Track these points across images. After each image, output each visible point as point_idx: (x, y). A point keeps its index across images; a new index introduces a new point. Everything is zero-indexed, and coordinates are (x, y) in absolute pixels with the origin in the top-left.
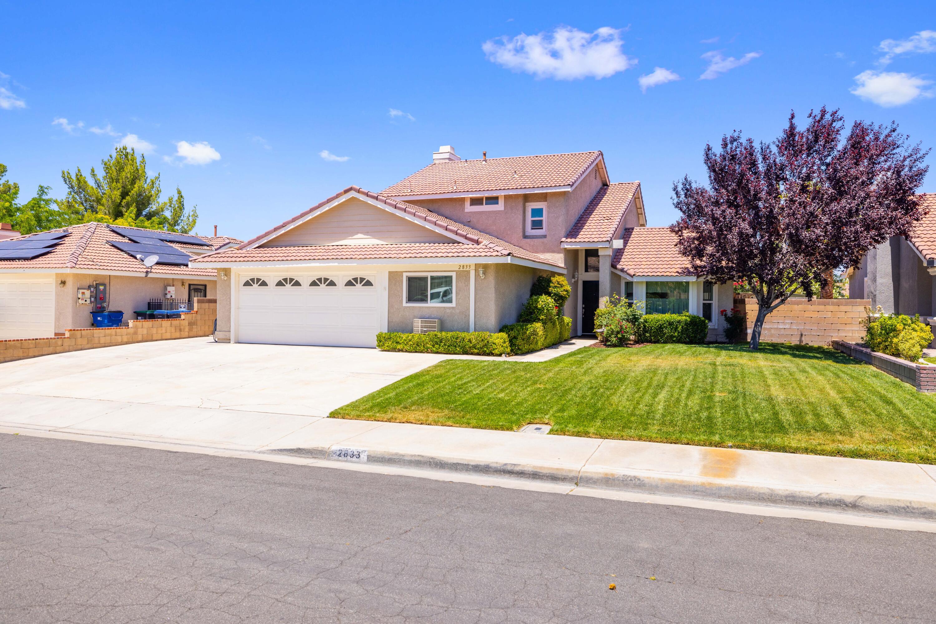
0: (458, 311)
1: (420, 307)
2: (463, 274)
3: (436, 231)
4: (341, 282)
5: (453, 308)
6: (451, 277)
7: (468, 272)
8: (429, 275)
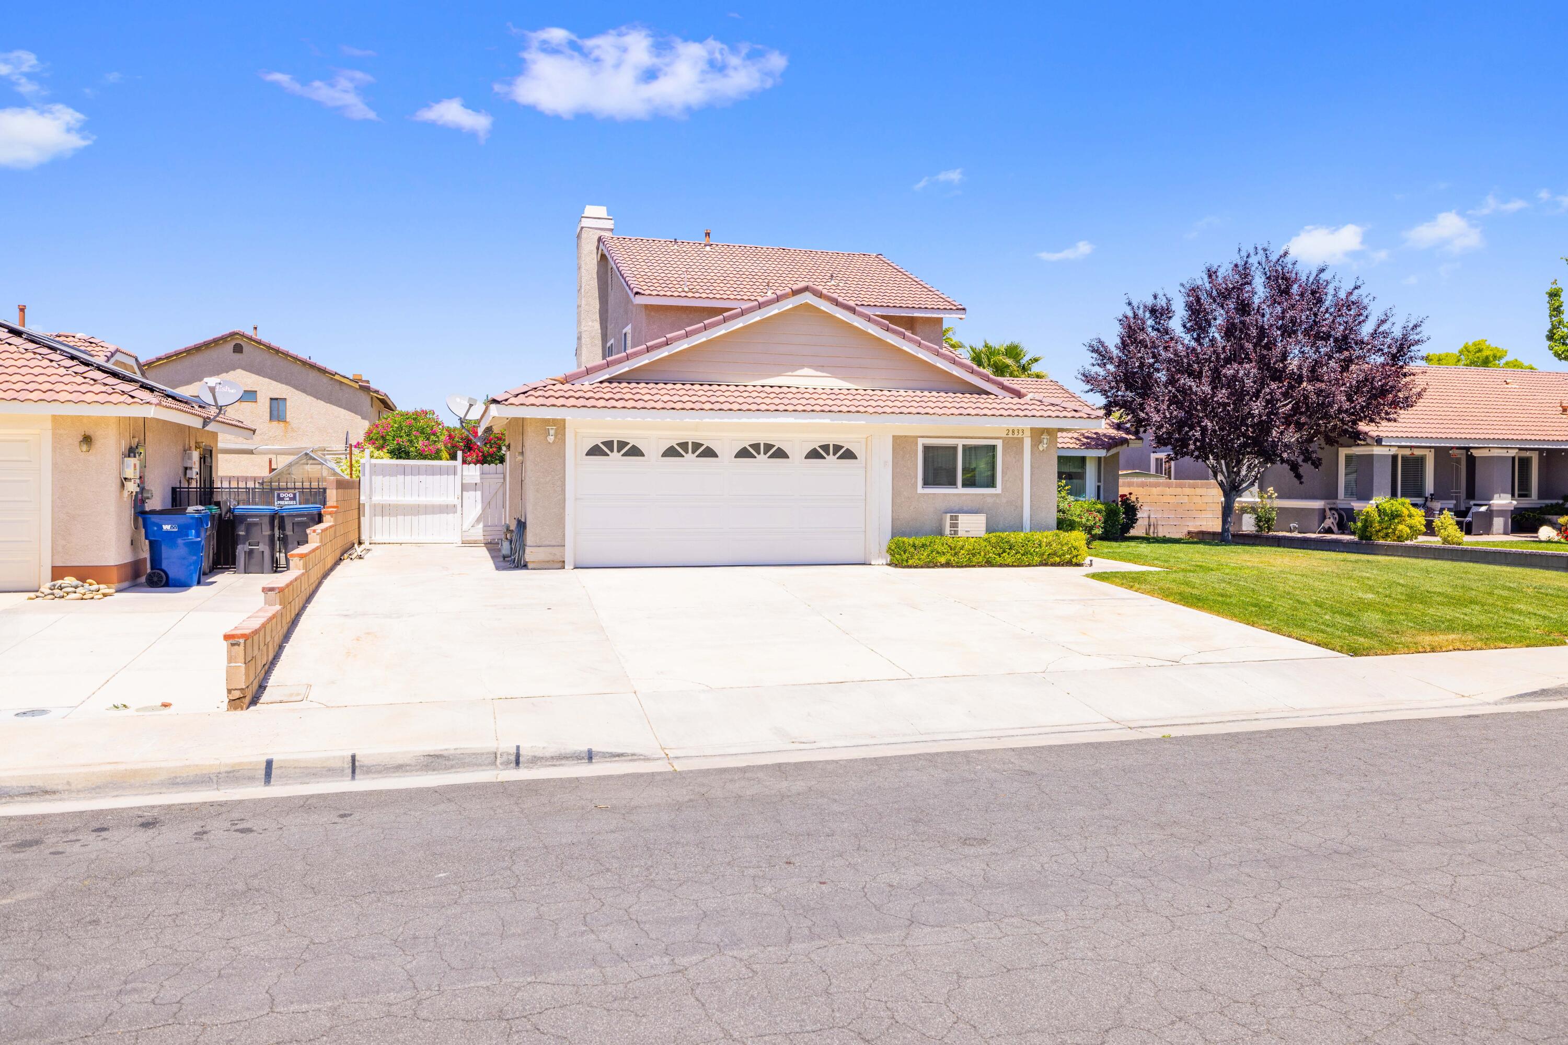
0: (1004, 500)
1: (945, 495)
2: (1013, 443)
3: (955, 373)
4: (797, 451)
5: (997, 495)
6: (993, 448)
7: (1021, 440)
8: (960, 443)
